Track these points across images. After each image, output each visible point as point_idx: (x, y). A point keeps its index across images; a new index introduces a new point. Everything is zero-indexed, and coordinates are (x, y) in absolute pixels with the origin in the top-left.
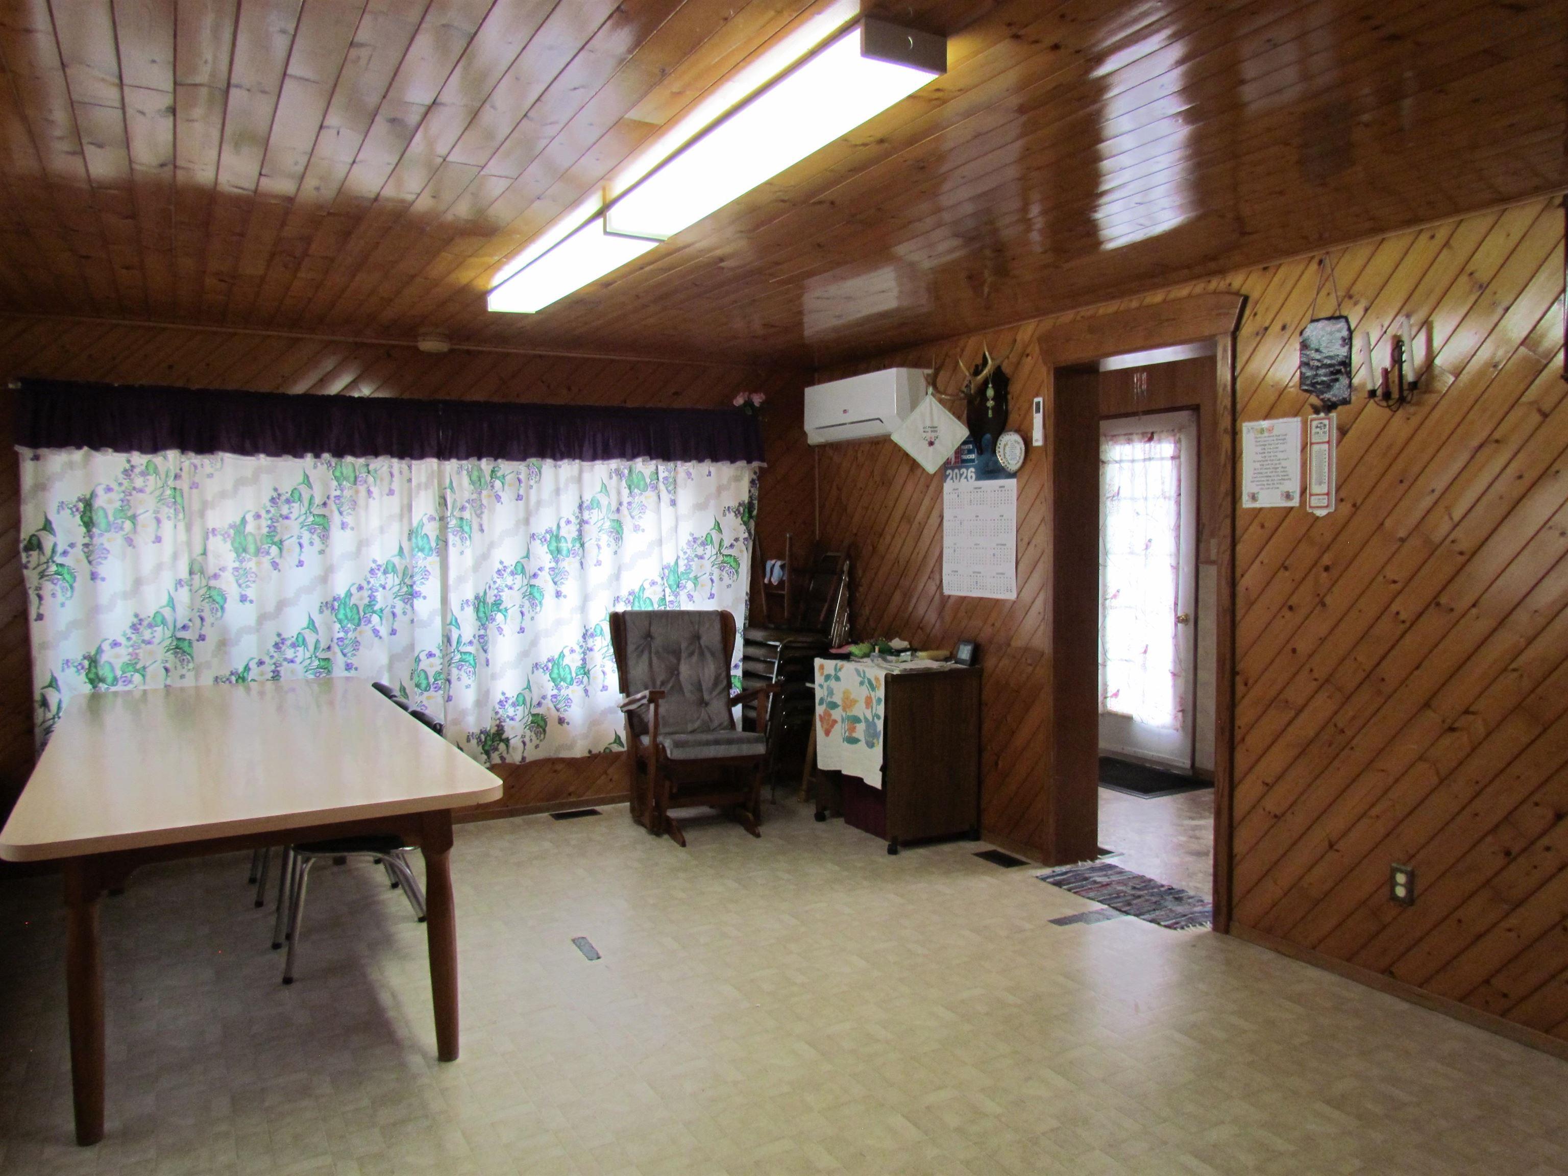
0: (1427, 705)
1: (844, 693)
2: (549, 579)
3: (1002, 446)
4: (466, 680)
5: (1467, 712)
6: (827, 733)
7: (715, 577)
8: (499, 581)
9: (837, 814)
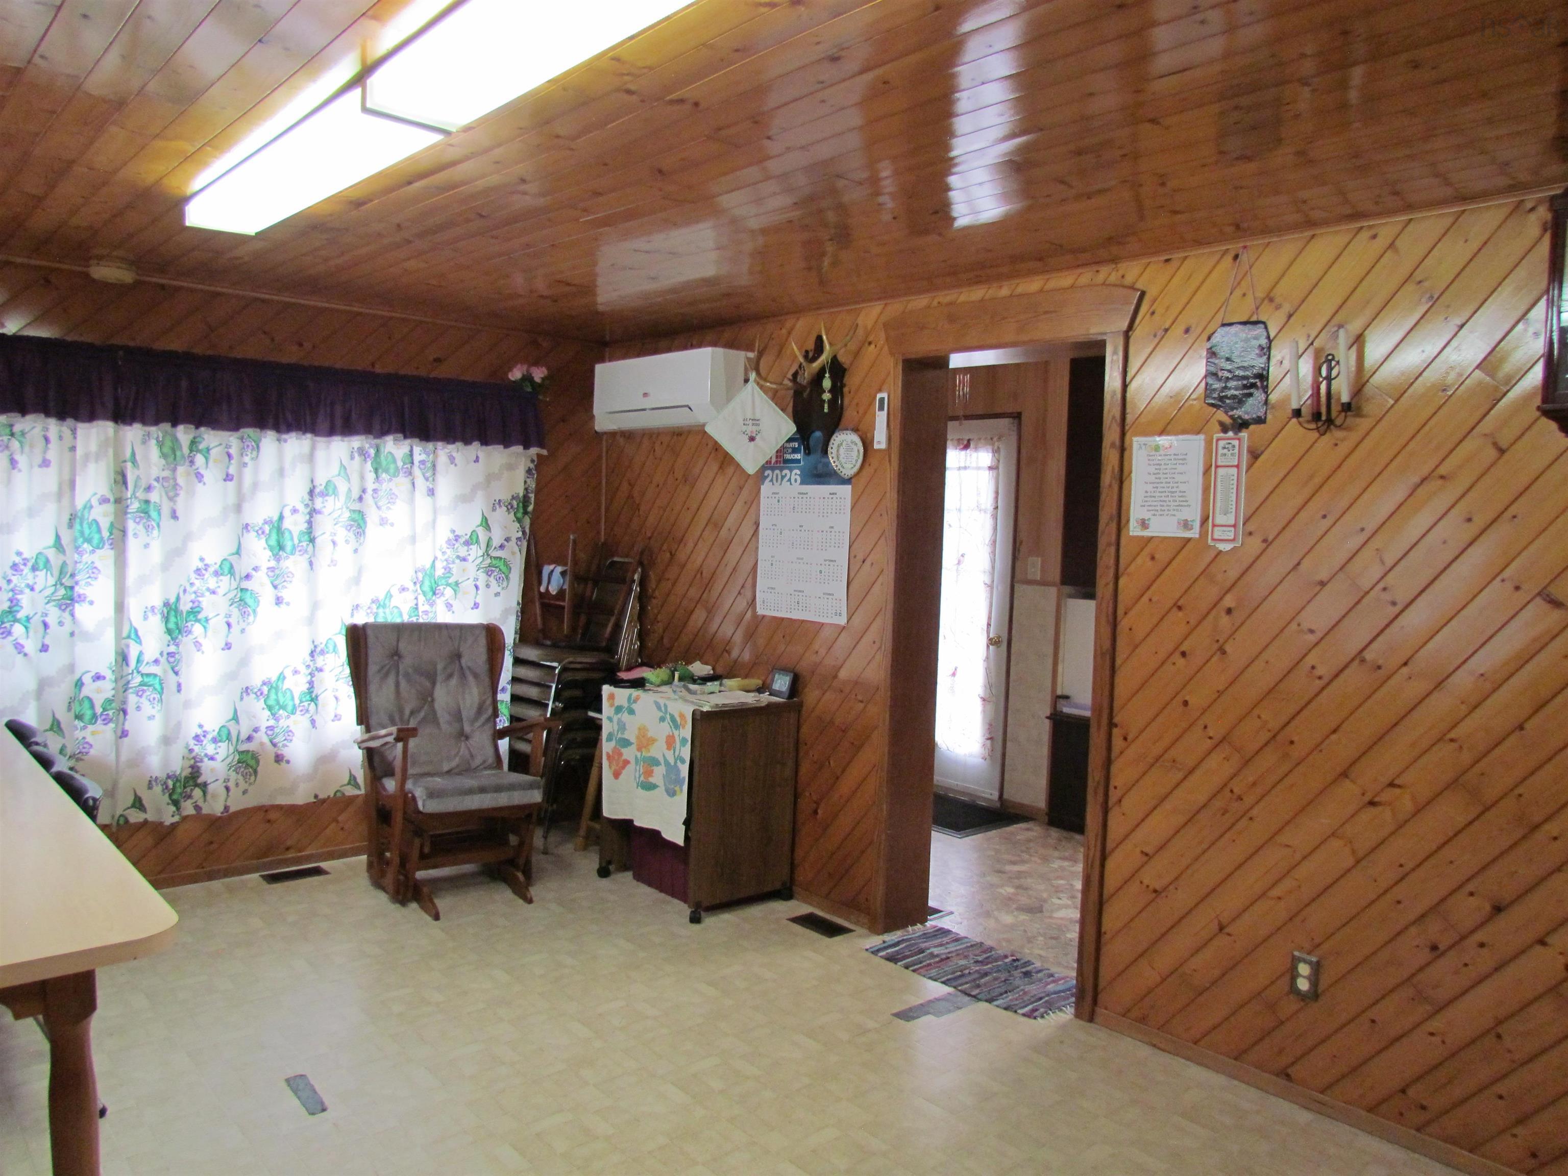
0: (1345, 774)
1: (639, 729)
2: (267, 581)
3: (835, 447)
4: (148, 708)
5: (1392, 785)
6: (617, 775)
7: (481, 584)
8: (197, 583)
9: (624, 868)
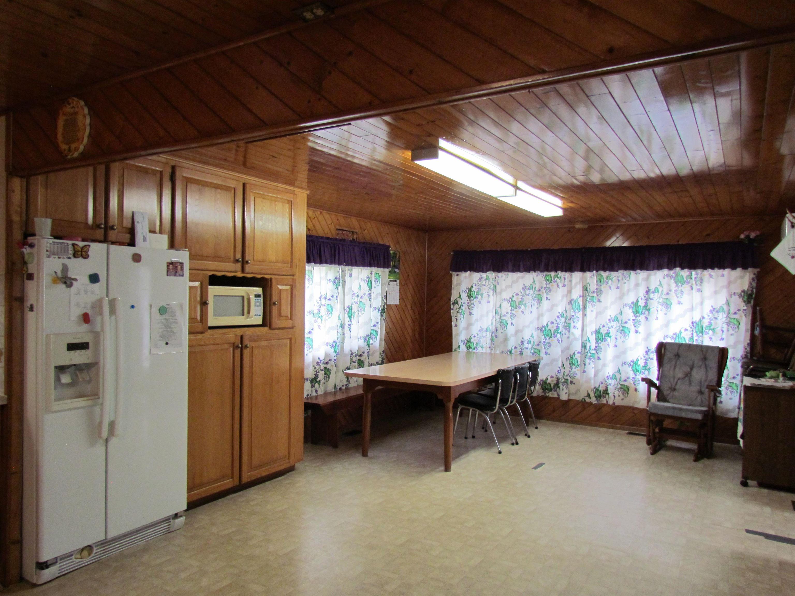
2: (632, 324)
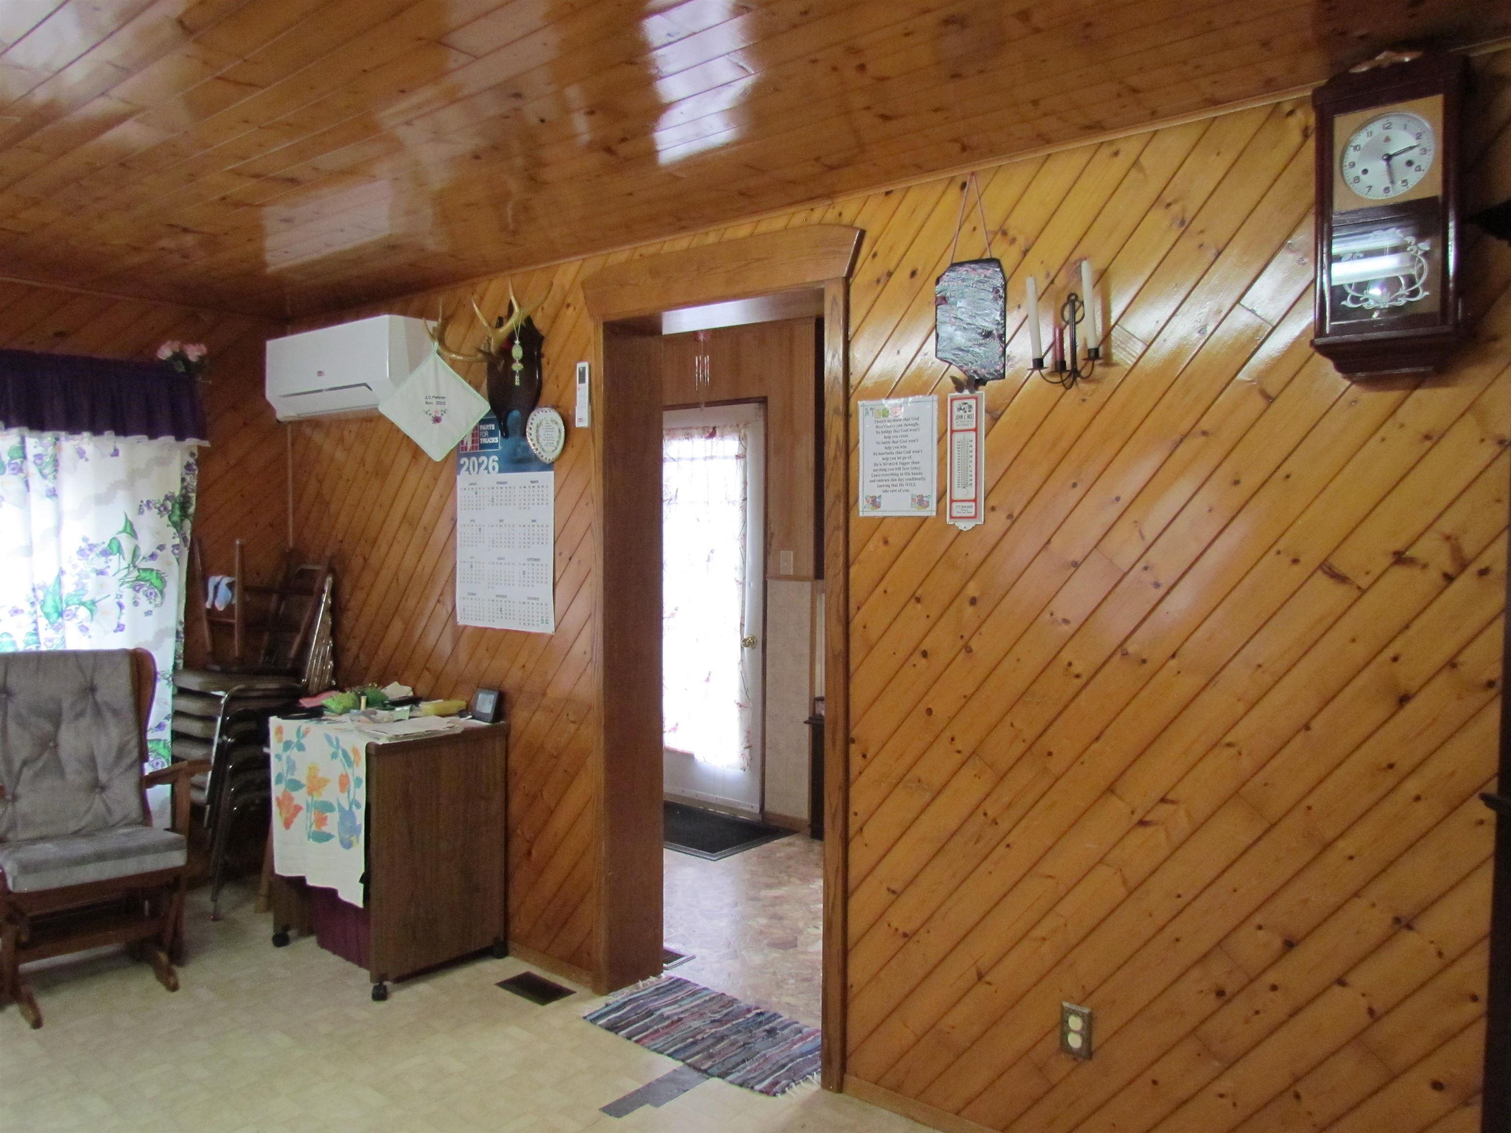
0: (1110, 789)
1: (310, 768)
3: (534, 427)
5: (1163, 800)
6: (287, 824)
7: (127, 601)
9: (307, 931)
